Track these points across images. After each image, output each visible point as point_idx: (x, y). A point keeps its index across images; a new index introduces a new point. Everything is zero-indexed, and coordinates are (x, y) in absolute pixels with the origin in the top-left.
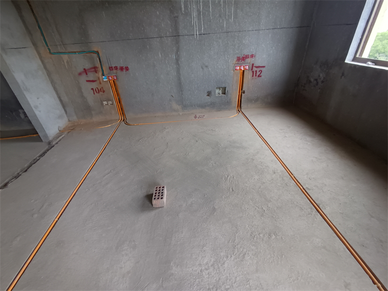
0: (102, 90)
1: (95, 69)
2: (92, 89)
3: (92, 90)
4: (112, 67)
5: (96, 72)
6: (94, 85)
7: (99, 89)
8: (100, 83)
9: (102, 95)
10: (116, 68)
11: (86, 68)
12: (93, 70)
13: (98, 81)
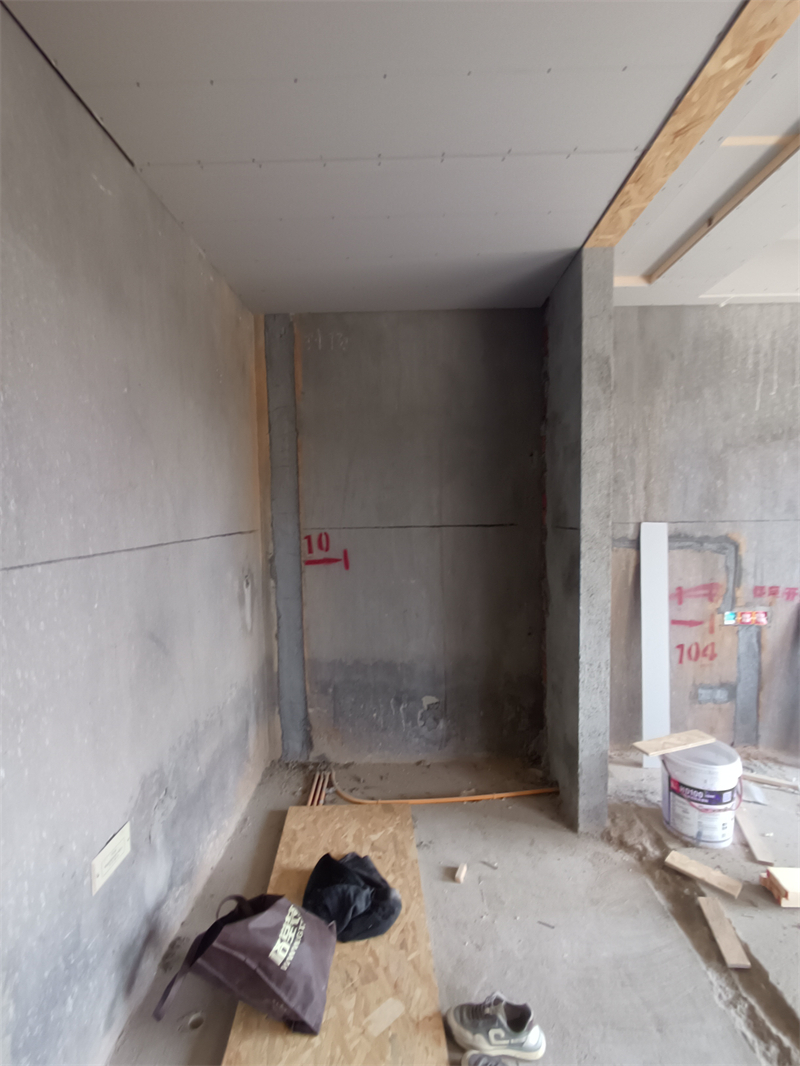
0: (709, 652)
1: (709, 591)
2: (681, 647)
3: (678, 651)
4: (762, 588)
5: (711, 597)
6: (689, 637)
7: (701, 649)
8: (712, 630)
9: (702, 666)
10: (774, 591)
11: (685, 586)
12: (706, 592)
13: (707, 625)
